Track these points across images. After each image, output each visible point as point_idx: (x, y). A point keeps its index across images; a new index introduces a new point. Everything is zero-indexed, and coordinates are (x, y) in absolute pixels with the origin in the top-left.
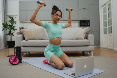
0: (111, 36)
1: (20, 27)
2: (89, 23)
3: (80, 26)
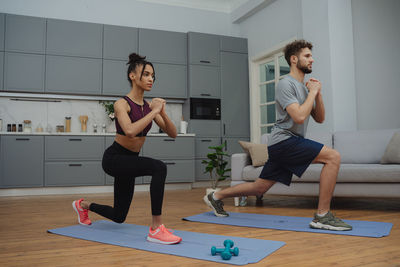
2: (220, 110)
3: (192, 118)
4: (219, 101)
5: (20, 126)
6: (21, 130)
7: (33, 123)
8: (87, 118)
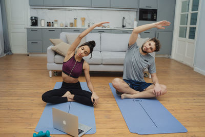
0: (193, 43)
1: (31, 17)
2: (156, 16)
3: (140, 20)
4: (156, 10)
5: (53, 23)
6: (53, 26)
7: (59, 21)
8: (85, 19)
